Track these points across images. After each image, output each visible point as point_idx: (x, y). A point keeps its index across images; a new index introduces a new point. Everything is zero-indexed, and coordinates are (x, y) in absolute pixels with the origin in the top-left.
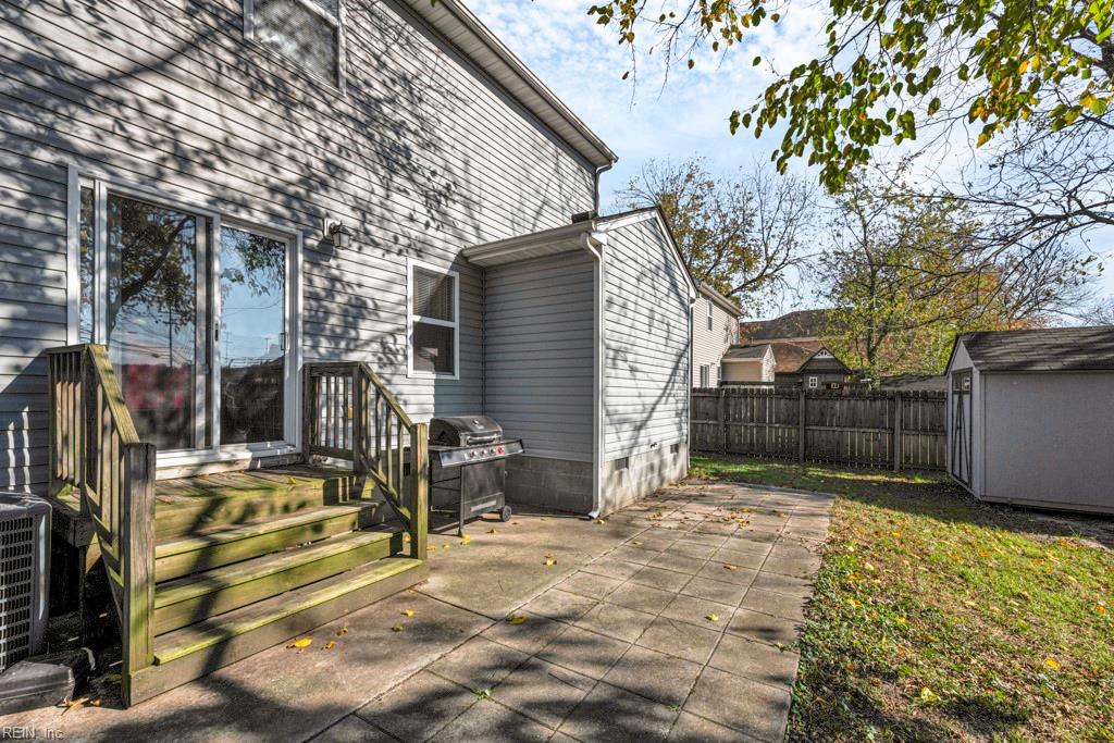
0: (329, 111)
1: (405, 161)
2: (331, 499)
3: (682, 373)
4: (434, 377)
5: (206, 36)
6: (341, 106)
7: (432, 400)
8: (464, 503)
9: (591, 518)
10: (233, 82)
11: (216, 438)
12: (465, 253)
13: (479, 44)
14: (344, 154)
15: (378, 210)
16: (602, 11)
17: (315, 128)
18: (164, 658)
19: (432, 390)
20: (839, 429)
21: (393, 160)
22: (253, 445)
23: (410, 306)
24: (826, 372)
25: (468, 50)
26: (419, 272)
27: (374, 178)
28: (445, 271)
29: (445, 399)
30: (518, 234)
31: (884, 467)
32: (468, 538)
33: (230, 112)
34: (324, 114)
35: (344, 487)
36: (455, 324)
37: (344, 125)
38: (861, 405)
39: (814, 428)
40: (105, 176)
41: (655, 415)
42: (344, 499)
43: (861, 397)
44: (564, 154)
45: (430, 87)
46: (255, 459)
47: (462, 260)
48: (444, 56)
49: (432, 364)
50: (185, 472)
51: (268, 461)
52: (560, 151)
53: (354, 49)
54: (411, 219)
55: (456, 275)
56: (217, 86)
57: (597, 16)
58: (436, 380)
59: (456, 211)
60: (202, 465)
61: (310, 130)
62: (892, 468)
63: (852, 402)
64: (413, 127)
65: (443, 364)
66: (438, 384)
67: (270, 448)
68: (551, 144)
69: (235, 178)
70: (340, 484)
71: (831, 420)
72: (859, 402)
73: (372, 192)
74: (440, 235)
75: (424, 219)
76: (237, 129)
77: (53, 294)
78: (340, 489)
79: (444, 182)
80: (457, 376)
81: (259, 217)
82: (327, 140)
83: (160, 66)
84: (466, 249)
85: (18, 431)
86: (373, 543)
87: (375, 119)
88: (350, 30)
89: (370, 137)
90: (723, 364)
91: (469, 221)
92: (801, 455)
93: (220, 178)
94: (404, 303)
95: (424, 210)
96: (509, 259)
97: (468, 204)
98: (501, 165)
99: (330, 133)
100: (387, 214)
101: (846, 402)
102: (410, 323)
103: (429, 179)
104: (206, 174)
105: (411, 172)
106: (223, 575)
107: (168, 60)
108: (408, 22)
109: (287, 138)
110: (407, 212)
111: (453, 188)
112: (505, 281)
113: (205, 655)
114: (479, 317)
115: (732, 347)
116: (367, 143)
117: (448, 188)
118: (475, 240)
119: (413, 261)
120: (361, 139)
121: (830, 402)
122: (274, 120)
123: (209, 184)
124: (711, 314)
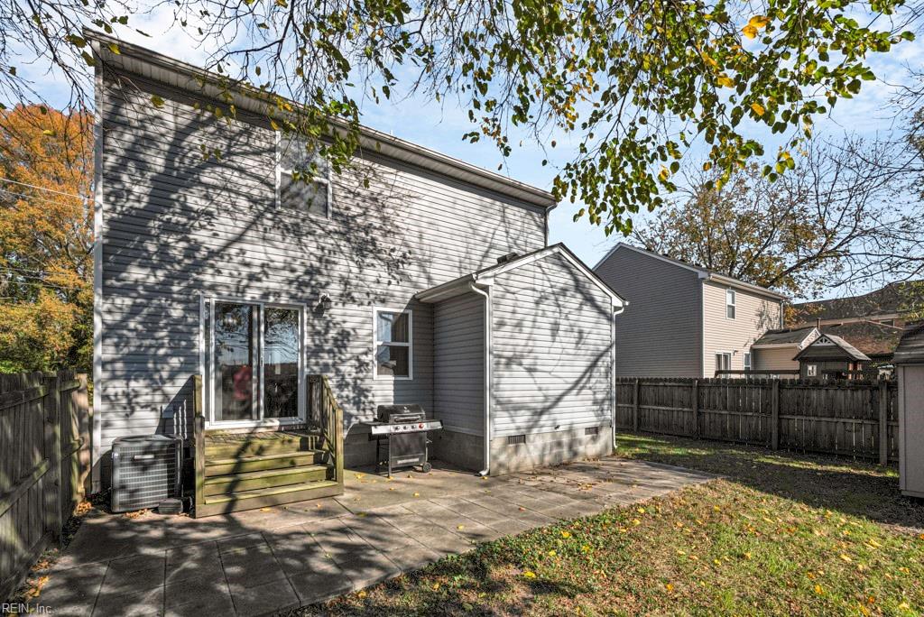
0: (323, 232)
1: (371, 248)
2: (304, 447)
3: (603, 369)
4: (393, 378)
5: (260, 216)
6: (331, 228)
7: (392, 394)
8: (391, 457)
9: (481, 475)
10: (273, 234)
11: (262, 413)
12: (416, 297)
13: (423, 159)
14: (332, 255)
15: (354, 282)
16: (472, 134)
17: (314, 244)
18: (208, 502)
19: (392, 387)
20: (816, 419)
21: (363, 249)
22: (282, 418)
23: (375, 336)
24: (826, 360)
25: (419, 163)
26: (381, 314)
27: (352, 264)
28: (402, 311)
29: (400, 393)
30: (464, 275)
31: (868, 460)
32: (392, 478)
33: (271, 250)
34: (320, 236)
35: (312, 442)
36: (410, 344)
37: (332, 238)
38: (840, 395)
39: (788, 417)
40: (214, 295)
41: (561, 404)
42: (312, 448)
43: (841, 387)
44: (510, 207)
45: (390, 197)
46: (281, 426)
47: (415, 302)
48: (401, 173)
49: (391, 371)
50: (247, 431)
51: (287, 428)
52: (506, 205)
53: (338, 192)
54: (378, 282)
55: (410, 312)
56: (264, 239)
57: (469, 138)
58: (395, 381)
59: (412, 270)
60: (256, 428)
61: (312, 248)
62: (877, 461)
63: (831, 392)
64: (378, 225)
65: (400, 370)
66: (396, 383)
67: (293, 421)
68: (498, 203)
69: (273, 283)
70: (310, 440)
71: (807, 410)
72: (839, 392)
73: (350, 272)
74: (399, 288)
75: (386, 281)
76: (273, 257)
77: (196, 350)
78: (310, 444)
79: (401, 253)
80: (411, 378)
81: (284, 300)
82: (323, 249)
83: (239, 238)
84: (418, 293)
85: (182, 410)
86: (314, 471)
87: (352, 228)
88: (337, 183)
89: (348, 240)
90: (752, 350)
91: (423, 275)
92: (774, 443)
93: (265, 284)
94: (371, 335)
95: (386, 275)
96: (445, 297)
97: (421, 264)
98: (448, 230)
99: (323, 245)
100: (361, 283)
101: (823, 392)
102: (375, 346)
103: (390, 255)
104: (258, 284)
105: (376, 252)
106: (243, 476)
107: (242, 235)
108: (375, 162)
109: (299, 254)
110: (374, 279)
111: (408, 255)
112: (443, 312)
113: (226, 504)
114: (430, 337)
115: (769, 332)
116: (347, 244)
117: (404, 256)
118: (426, 286)
119: (379, 308)
120: (342, 243)
121: (806, 392)
122: (292, 247)
123: (259, 288)
124: (733, 303)
